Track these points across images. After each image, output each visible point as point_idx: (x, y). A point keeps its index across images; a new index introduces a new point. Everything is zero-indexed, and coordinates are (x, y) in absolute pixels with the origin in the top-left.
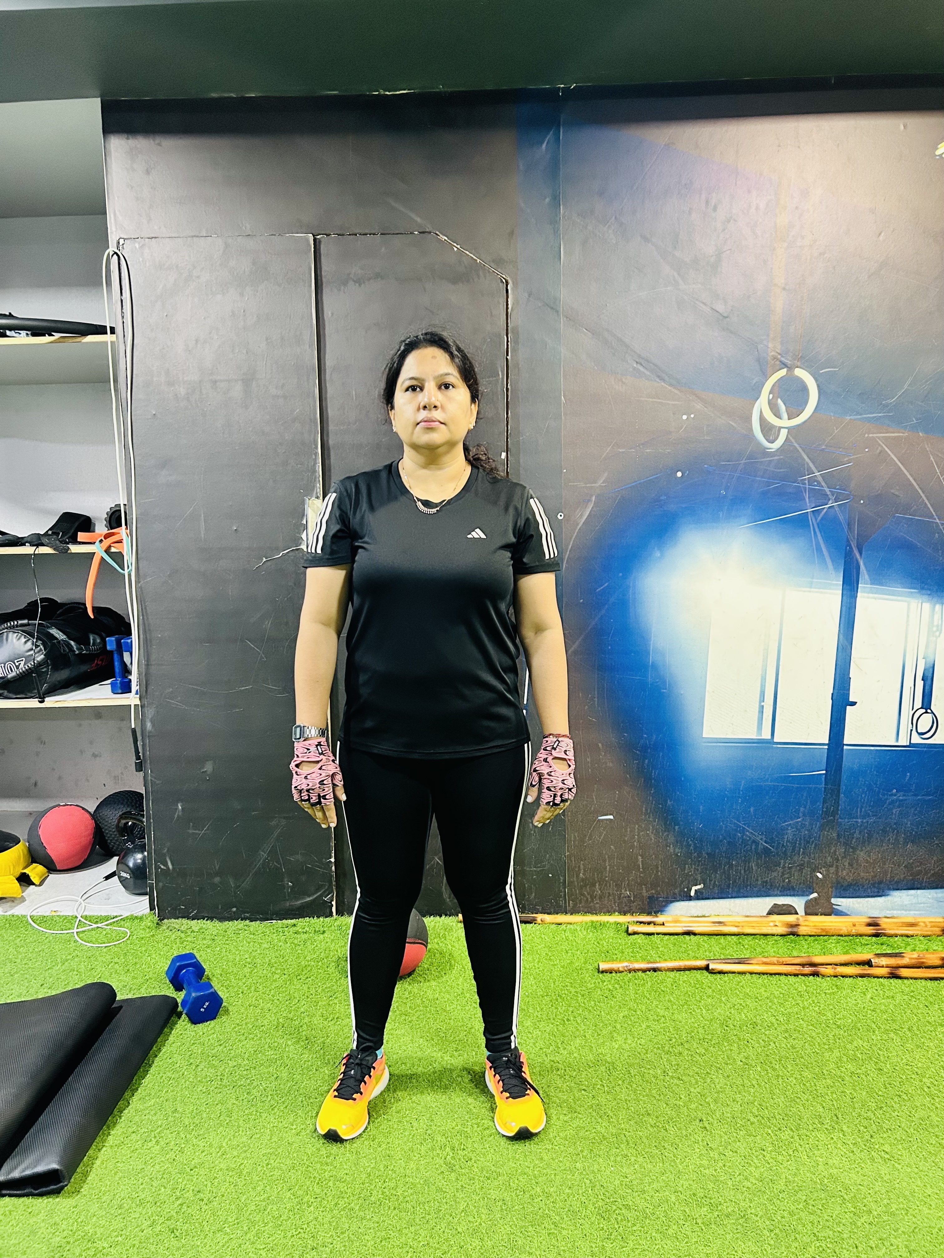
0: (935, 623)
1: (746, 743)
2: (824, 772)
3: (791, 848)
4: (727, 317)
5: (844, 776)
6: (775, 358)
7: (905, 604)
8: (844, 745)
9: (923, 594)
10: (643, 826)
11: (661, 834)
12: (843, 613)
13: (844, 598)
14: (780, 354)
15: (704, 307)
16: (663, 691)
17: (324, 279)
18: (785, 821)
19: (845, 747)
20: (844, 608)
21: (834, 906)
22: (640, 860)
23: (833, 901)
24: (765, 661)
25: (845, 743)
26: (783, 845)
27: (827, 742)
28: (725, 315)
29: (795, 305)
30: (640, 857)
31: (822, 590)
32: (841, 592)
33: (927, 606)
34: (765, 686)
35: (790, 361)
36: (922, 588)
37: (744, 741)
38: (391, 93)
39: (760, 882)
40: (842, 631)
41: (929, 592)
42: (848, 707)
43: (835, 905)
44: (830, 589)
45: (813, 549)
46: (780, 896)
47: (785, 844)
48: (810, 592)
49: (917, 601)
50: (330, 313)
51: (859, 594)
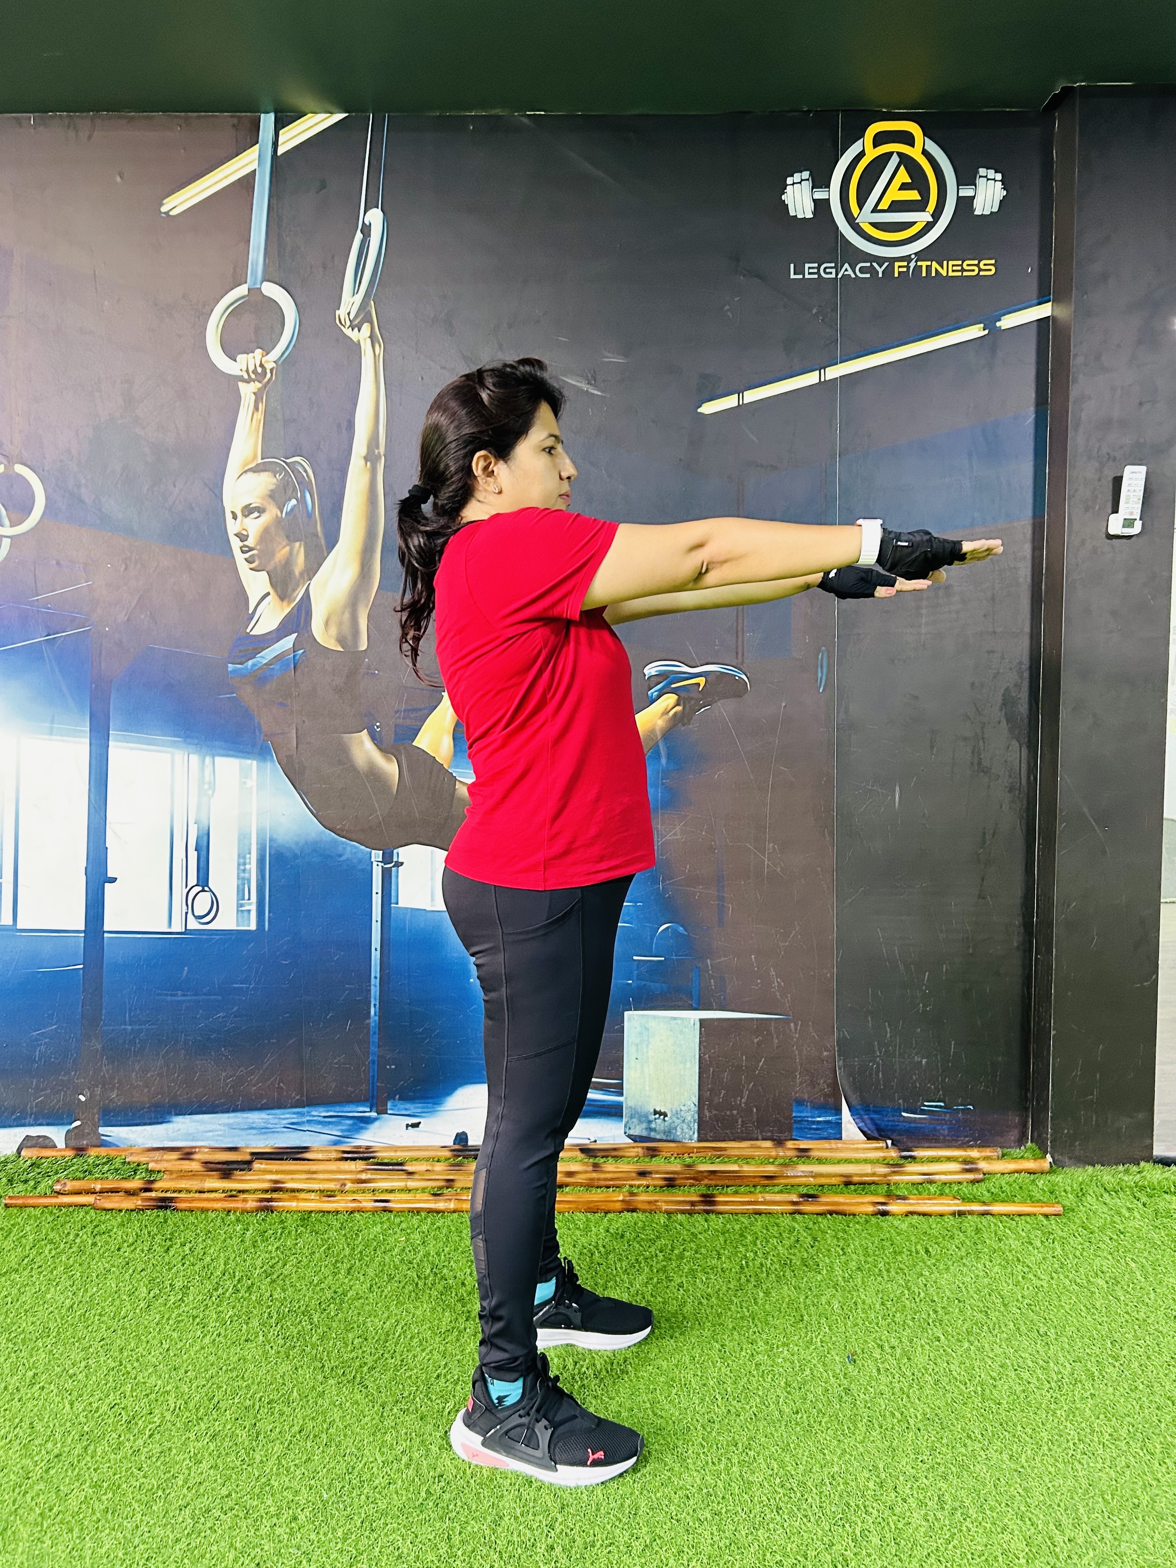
0: (207, 779)
2: (81, 966)
3: (44, 1064)
5: (107, 972)
7: (169, 755)
8: (104, 932)
9: (189, 744)
12: (93, 766)
13: (93, 747)
18: (33, 1030)
19: (106, 935)
20: (94, 760)
21: (103, 1138)
23: (102, 1130)
25: (105, 929)
26: (34, 1060)
27: (83, 928)
31: (65, 738)
32: (88, 741)
33: (194, 758)
35: (8, 455)
36: (187, 737)
40: (93, 790)
41: (196, 741)
42: (106, 884)
43: (103, 1135)
44: (75, 737)
45: (51, 687)
46: (32, 1125)
47: (37, 1059)
48: (48, 740)
49: (182, 752)
51: (111, 743)
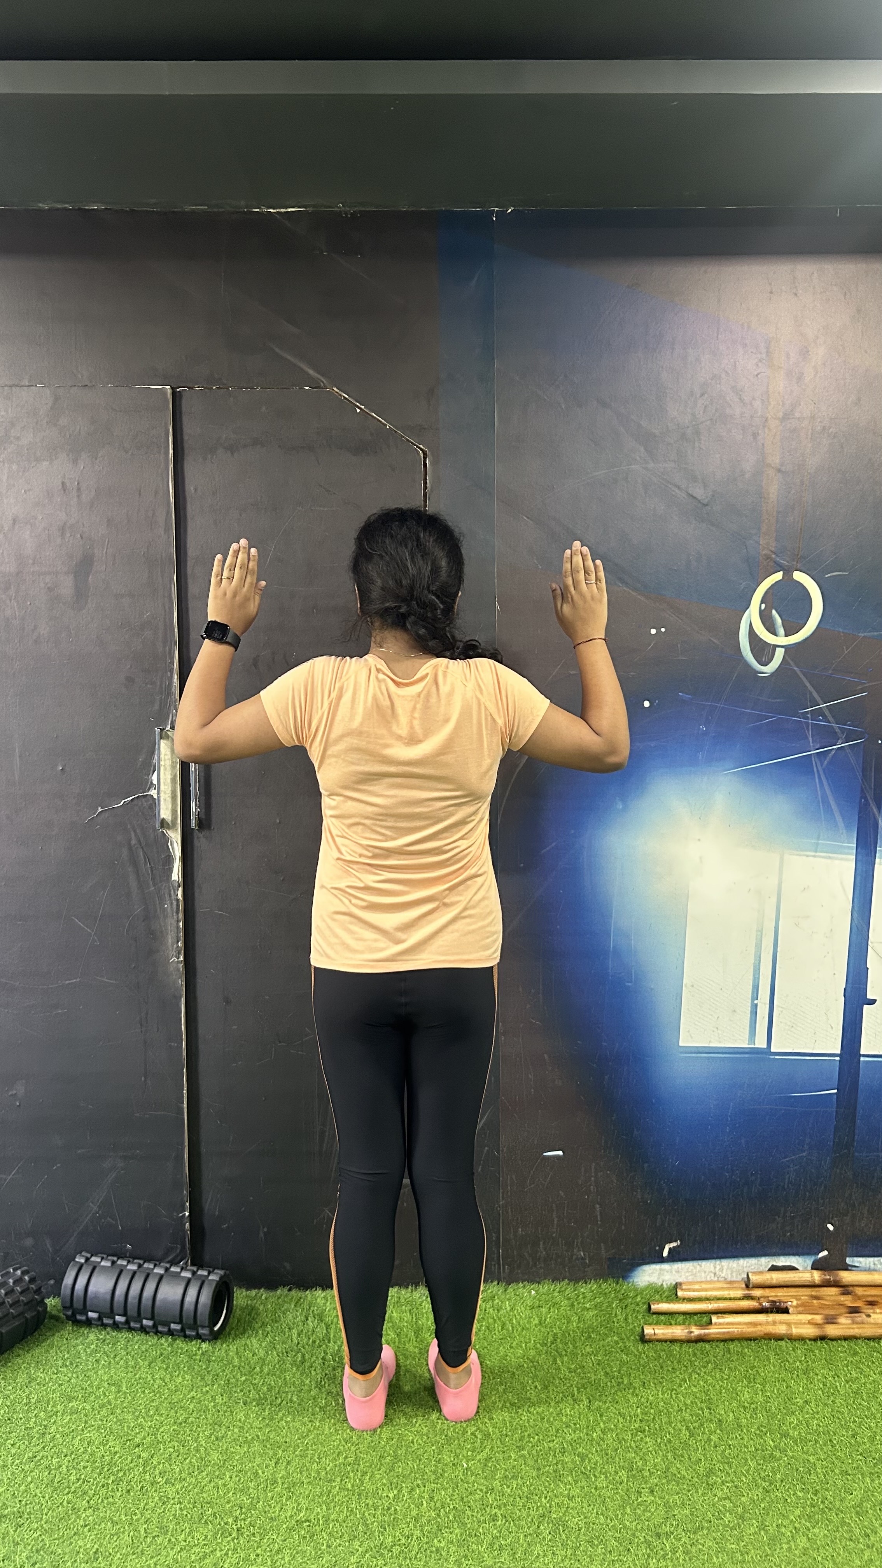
1: (735, 1053)
2: (835, 1091)
3: (794, 1191)
4: (707, 505)
5: (861, 1098)
6: (768, 558)
8: (860, 1055)
10: (602, 1164)
11: (625, 1174)
12: (857, 884)
13: (858, 865)
14: (775, 553)
15: (677, 491)
16: (627, 984)
17: (186, 445)
18: (785, 1158)
19: (862, 1059)
20: (858, 877)
21: (849, 1264)
22: (598, 1210)
23: (849, 1259)
24: (759, 946)
25: (862, 1053)
26: (783, 1187)
27: (839, 1052)
28: (705, 502)
29: (793, 492)
30: (598, 1206)
31: (830, 855)
32: (854, 857)
34: (759, 978)
35: (788, 562)
37: (731, 1051)
38: (275, 211)
39: (753, 1237)
40: (856, 908)
42: (865, 1006)
43: (850, 1262)
44: (841, 853)
45: (819, 802)
46: (778, 1255)
47: (786, 1187)
48: (815, 856)
50: (192, 488)
51: (877, 860)
